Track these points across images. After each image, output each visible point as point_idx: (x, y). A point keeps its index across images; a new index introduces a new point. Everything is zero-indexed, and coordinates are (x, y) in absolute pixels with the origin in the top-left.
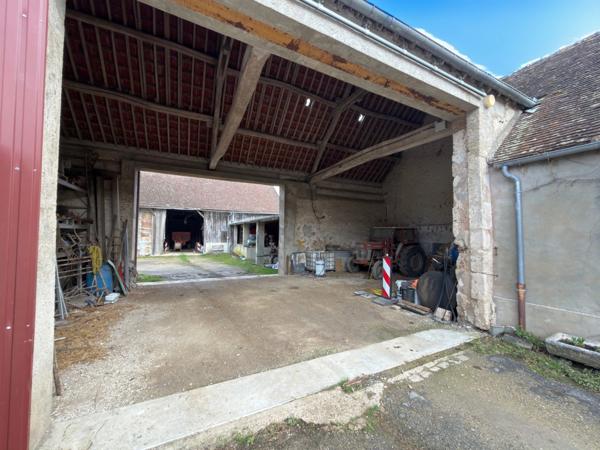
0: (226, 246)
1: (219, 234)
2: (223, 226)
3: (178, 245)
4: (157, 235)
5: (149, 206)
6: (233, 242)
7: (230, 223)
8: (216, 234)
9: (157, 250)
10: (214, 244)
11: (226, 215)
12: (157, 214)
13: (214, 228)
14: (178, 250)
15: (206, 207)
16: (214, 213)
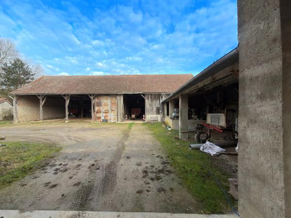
0: (159, 117)
1: (155, 109)
2: (157, 104)
3: (133, 116)
4: (119, 110)
5: (113, 93)
6: (164, 114)
7: (161, 101)
8: (153, 109)
9: (119, 119)
10: (152, 116)
11: (158, 96)
12: (118, 97)
13: (151, 105)
14: (133, 119)
15: (146, 91)
16: (151, 95)
